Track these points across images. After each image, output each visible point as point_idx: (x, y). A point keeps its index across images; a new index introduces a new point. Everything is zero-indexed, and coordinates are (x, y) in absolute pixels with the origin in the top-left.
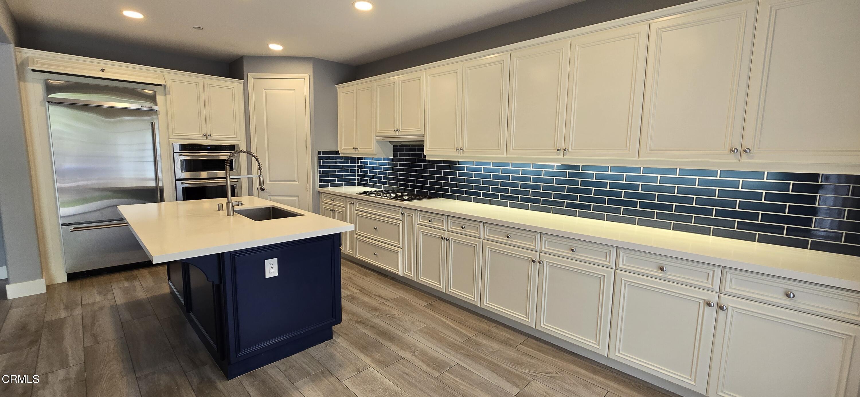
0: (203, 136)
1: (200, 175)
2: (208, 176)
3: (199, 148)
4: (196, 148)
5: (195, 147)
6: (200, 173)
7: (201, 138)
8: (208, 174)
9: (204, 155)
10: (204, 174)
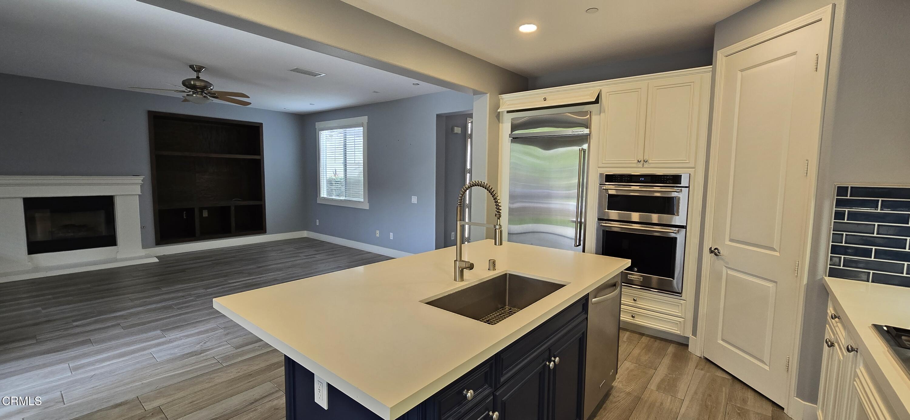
0: (637, 163)
1: (630, 216)
2: (640, 220)
3: (629, 179)
4: (625, 180)
5: (624, 178)
6: (631, 213)
7: (635, 165)
8: (640, 217)
9: (635, 189)
10: (635, 216)
